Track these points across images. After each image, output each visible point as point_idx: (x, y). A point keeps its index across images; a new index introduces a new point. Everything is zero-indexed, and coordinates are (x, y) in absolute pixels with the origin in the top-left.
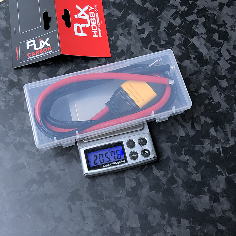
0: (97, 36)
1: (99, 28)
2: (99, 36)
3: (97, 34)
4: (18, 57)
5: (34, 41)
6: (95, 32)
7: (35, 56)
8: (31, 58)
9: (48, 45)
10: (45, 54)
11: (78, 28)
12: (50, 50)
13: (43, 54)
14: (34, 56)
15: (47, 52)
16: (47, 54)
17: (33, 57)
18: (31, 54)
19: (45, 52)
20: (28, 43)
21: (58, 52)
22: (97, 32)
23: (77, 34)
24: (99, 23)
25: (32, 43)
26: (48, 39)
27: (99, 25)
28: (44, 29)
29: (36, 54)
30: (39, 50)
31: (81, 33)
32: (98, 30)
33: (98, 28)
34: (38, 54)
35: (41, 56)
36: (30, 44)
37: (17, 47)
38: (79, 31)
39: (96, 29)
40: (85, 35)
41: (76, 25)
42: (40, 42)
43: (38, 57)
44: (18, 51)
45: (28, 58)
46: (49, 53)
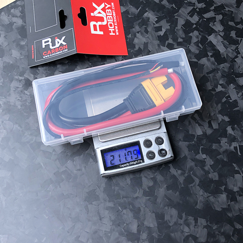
0: (114, 34)
1: (116, 26)
2: (116, 34)
3: (114, 32)
4: (34, 56)
5: (50, 40)
6: (112, 30)
7: (51, 55)
8: (46, 57)
9: (64, 44)
10: (61, 53)
11: (95, 26)
12: (66, 49)
13: (59, 53)
14: (49, 54)
15: (62, 51)
16: (63, 53)
17: (49, 56)
18: (47, 53)
19: (60, 51)
20: (43, 41)
21: (74, 51)
22: (114, 30)
23: (93, 32)
24: (116, 21)
25: (48, 41)
26: (64, 38)
27: (116, 23)
28: (60, 27)
29: (51, 53)
30: (54, 49)
31: (97, 31)
32: (114, 28)
33: (114, 26)
34: (53, 53)
35: (56, 55)
36: (45, 42)
37: (33, 46)
38: (95, 29)
39: (113, 27)
40: (102, 33)
41: (92, 24)
42: (56, 41)
43: (54, 56)
44: (34, 49)
45: (44, 57)
46: (65, 52)
